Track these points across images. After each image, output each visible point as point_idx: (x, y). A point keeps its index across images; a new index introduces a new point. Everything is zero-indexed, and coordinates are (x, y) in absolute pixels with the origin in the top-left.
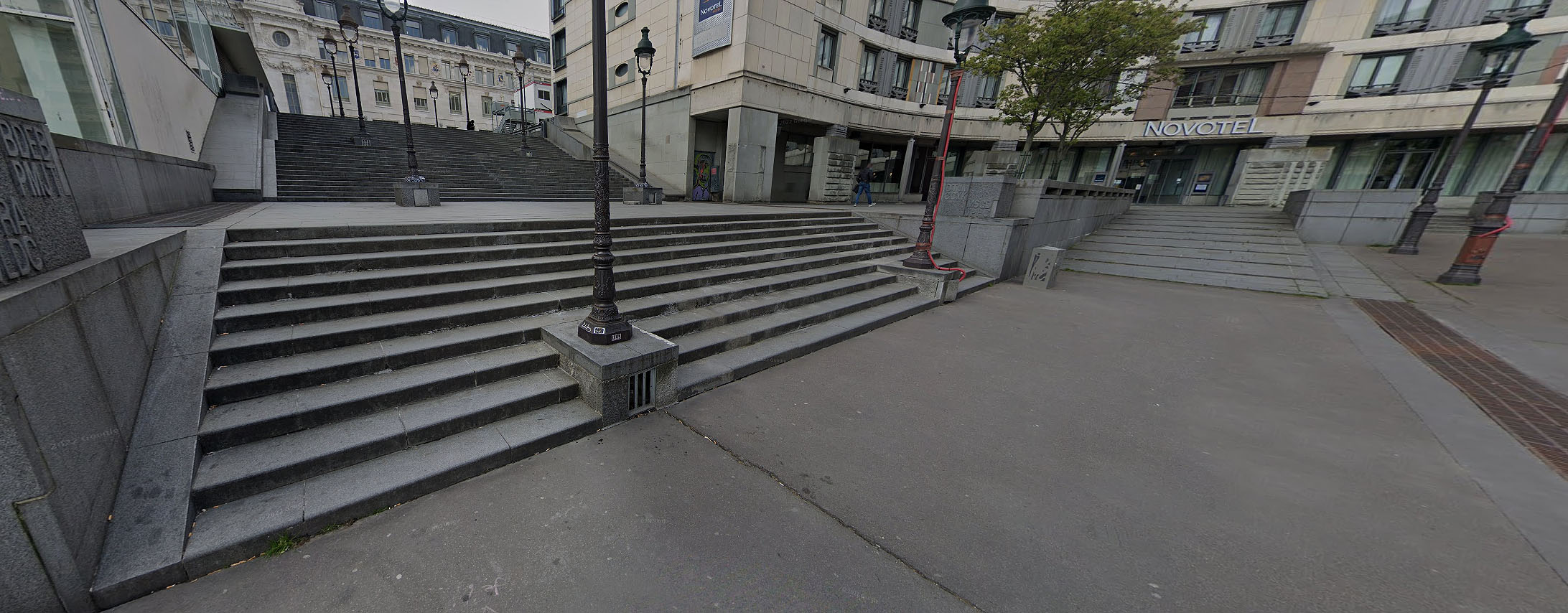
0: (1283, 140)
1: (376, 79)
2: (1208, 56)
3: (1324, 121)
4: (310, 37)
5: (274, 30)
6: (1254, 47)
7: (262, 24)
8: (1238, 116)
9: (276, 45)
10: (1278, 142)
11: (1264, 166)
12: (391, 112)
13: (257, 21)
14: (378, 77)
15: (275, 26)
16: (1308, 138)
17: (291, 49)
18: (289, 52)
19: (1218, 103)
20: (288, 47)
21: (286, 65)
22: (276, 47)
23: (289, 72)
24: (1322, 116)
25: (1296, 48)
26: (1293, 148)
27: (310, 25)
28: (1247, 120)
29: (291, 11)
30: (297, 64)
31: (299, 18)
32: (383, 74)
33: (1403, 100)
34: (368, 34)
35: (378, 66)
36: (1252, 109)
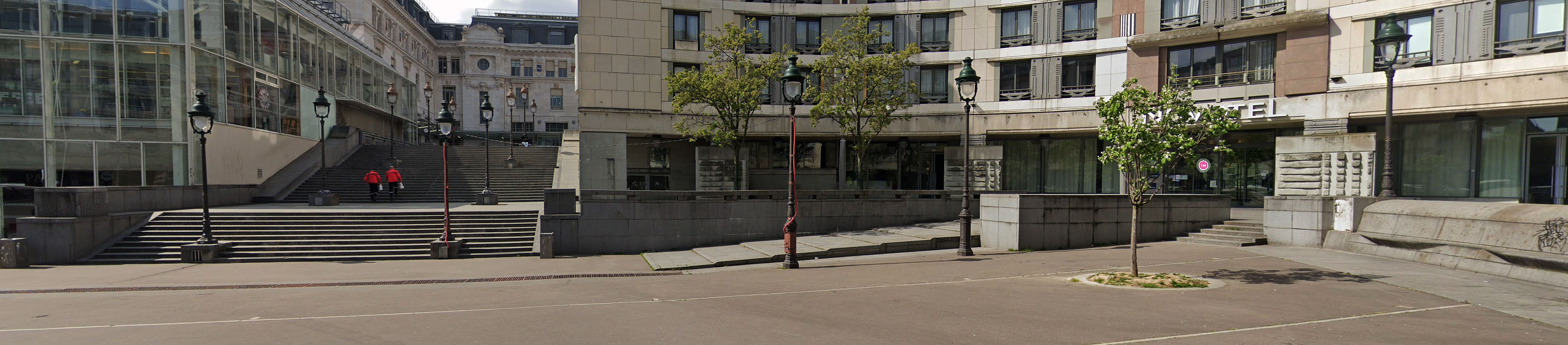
0: (1315, 124)
1: (553, 87)
2: (1194, 32)
3: (1358, 101)
4: (505, 60)
5: (479, 59)
6: (1242, 19)
7: (471, 55)
8: (1250, 98)
9: (478, 69)
10: (1313, 127)
11: (1298, 158)
12: (562, 114)
13: (468, 53)
14: (555, 85)
15: (478, 56)
16: (1346, 121)
17: (489, 71)
18: (486, 74)
19: (1224, 81)
20: (487, 70)
21: (482, 84)
22: (479, 71)
23: (484, 90)
24: (1354, 94)
25: (1291, 17)
26: (1325, 135)
27: (507, 50)
28: (1260, 102)
29: (493, 42)
30: (491, 83)
31: (497, 47)
32: (559, 81)
33: (1446, 72)
34: (550, 50)
35: (556, 75)
36: (1268, 88)
